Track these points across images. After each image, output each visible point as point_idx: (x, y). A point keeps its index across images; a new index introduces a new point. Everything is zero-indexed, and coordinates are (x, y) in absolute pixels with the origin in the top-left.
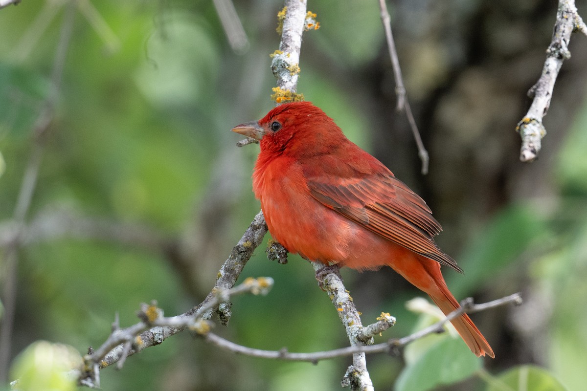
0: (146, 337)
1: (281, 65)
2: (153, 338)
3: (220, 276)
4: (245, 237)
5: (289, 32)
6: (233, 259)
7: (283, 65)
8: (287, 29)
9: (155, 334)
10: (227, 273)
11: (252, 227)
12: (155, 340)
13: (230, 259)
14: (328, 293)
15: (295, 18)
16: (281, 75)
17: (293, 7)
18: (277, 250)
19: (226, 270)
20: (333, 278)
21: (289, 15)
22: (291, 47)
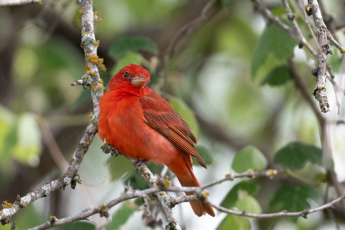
0: (41, 192)
1: (89, 41)
2: (44, 193)
3: (74, 160)
4: (84, 138)
5: (88, 22)
6: (80, 151)
7: (90, 41)
8: (87, 20)
9: (46, 191)
10: (78, 159)
11: (88, 133)
12: (45, 194)
13: (78, 151)
14: (142, 175)
15: (90, 14)
16: (89, 47)
17: (88, 8)
18: (111, 148)
19: (77, 157)
20: (145, 167)
21: (86, 12)
22: (91, 30)
